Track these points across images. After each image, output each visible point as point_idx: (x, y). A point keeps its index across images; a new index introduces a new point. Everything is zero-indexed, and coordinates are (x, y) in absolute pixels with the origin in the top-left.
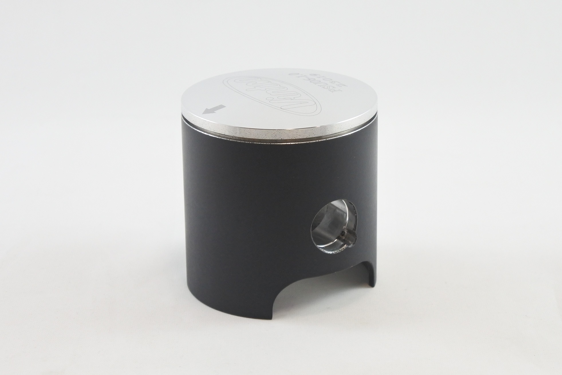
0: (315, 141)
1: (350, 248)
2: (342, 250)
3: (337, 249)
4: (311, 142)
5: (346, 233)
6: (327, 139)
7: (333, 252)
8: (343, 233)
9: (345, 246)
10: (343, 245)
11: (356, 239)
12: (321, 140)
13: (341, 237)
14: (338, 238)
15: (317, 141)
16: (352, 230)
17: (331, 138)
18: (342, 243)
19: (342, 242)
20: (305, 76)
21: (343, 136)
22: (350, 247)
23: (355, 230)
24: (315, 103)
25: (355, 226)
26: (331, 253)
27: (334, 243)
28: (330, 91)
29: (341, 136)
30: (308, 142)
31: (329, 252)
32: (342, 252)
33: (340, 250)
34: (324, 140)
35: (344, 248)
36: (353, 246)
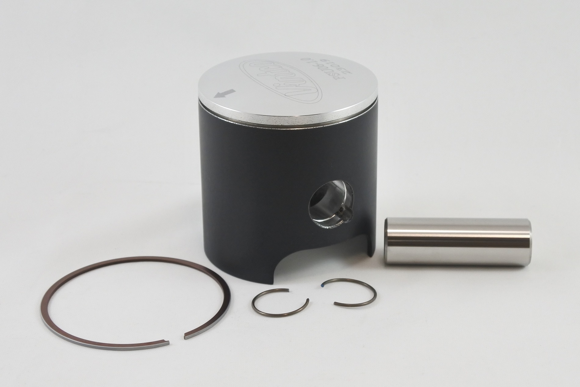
0: (313, 128)
1: (346, 224)
2: (338, 225)
3: (333, 225)
4: (309, 128)
5: (344, 209)
6: (324, 126)
7: (330, 227)
8: (341, 209)
9: (341, 222)
10: (340, 221)
11: (353, 215)
12: (318, 127)
13: (339, 213)
14: (337, 214)
15: (315, 127)
16: (349, 207)
17: (328, 125)
18: (339, 219)
19: (340, 217)
20: (315, 61)
21: (339, 123)
22: (346, 222)
23: (351, 208)
24: (318, 90)
25: (352, 204)
26: (328, 227)
27: (332, 218)
28: (334, 78)
29: (338, 123)
30: (306, 128)
31: (326, 227)
32: (338, 227)
33: (336, 226)
34: (321, 127)
35: (340, 224)
36: (349, 222)
